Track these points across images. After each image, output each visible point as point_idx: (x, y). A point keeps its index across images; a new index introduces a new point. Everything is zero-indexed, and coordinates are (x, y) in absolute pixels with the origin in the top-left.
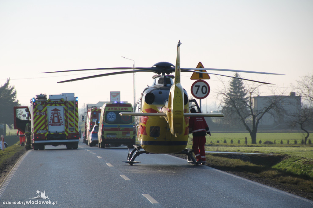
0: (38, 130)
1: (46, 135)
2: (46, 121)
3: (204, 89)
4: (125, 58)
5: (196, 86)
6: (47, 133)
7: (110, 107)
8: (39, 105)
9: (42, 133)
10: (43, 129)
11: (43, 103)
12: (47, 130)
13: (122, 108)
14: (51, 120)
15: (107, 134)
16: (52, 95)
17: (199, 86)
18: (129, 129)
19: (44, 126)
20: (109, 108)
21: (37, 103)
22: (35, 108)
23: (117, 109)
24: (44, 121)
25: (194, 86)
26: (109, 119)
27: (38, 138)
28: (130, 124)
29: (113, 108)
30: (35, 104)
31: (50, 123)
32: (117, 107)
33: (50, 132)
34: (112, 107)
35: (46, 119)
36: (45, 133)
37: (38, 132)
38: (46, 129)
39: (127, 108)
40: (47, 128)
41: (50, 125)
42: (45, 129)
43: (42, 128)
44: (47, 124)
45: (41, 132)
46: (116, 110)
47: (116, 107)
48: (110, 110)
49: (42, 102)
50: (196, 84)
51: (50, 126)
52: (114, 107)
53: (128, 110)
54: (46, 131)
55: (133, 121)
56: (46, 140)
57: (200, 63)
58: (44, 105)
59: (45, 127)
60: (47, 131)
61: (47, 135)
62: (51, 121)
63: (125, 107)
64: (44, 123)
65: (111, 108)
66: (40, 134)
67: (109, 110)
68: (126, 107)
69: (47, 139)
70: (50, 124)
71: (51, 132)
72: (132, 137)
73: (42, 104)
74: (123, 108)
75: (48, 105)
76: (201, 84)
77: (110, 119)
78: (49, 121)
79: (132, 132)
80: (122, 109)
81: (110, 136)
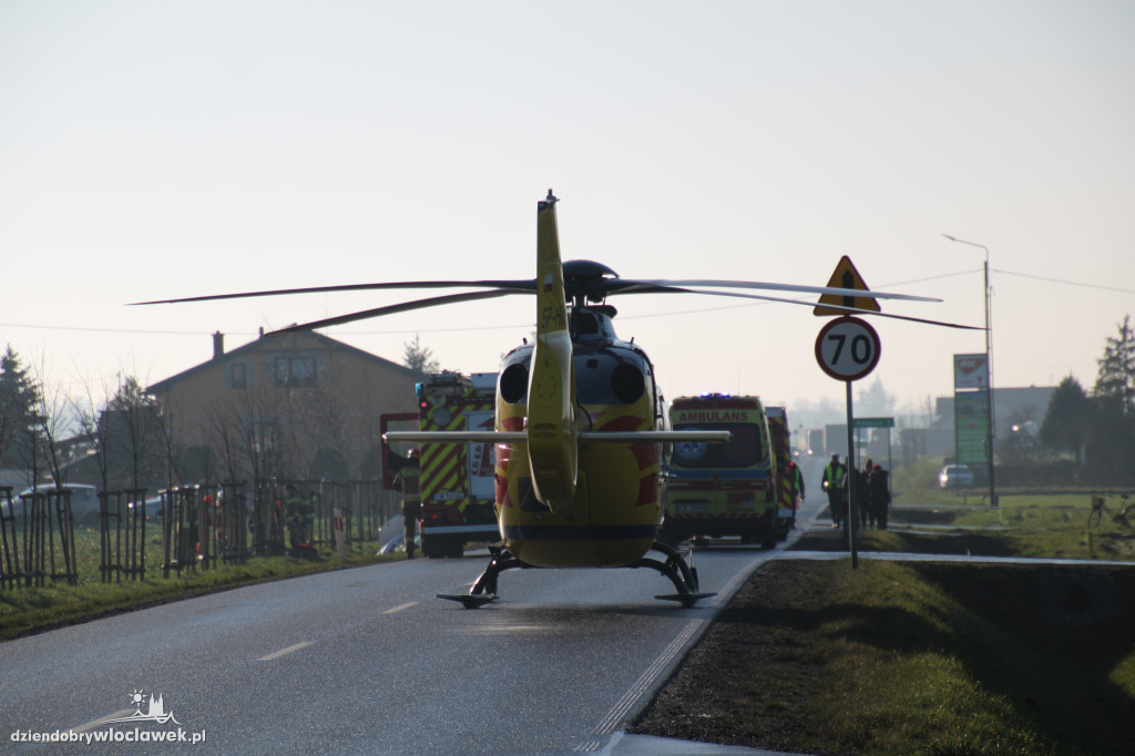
0: (434, 492)
1: (462, 507)
2: (462, 461)
3: (861, 345)
4: (953, 239)
5: (832, 338)
6: (466, 502)
7: (687, 412)
8: (438, 409)
9: (450, 503)
10: (453, 489)
11: (450, 400)
12: (465, 492)
13: (727, 414)
14: (477, 457)
15: (678, 502)
16: (480, 375)
17: (842, 339)
18: (753, 484)
19: (455, 478)
20: (683, 415)
21: (433, 402)
22: (426, 417)
23: (711, 416)
24: (454, 461)
25: (826, 337)
26: (682, 451)
27: (435, 517)
28: (753, 468)
29: (695, 414)
30: (424, 405)
31: (475, 466)
32: (711, 411)
33: (474, 497)
34: (693, 412)
35: (462, 455)
36: (458, 502)
37: (437, 497)
38: (463, 488)
39: (744, 415)
40: (466, 484)
41: (475, 473)
42: (460, 489)
43: (449, 485)
44: (466, 472)
45: (445, 497)
46: (707, 421)
47: (706, 411)
48: (685, 419)
49: (448, 397)
50: (833, 331)
51: (475, 479)
52: (698, 411)
53: (746, 418)
54: (463, 494)
55: (764, 454)
56: (462, 524)
57: (845, 260)
58: (453, 409)
59: (460, 482)
60: (466, 495)
61: (467, 506)
62: (480, 461)
63: (736, 411)
64: (456, 469)
65: (690, 415)
66: (442, 503)
67: (683, 422)
68: (741, 411)
69: (465, 520)
70: (475, 469)
71: (478, 497)
72: (760, 510)
73: (446, 406)
74: (730, 412)
75: (469, 408)
76: (850, 331)
77: (687, 450)
78: (473, 459)
79: (761, 495)
80: (725, 418)
81: (688, 509)
